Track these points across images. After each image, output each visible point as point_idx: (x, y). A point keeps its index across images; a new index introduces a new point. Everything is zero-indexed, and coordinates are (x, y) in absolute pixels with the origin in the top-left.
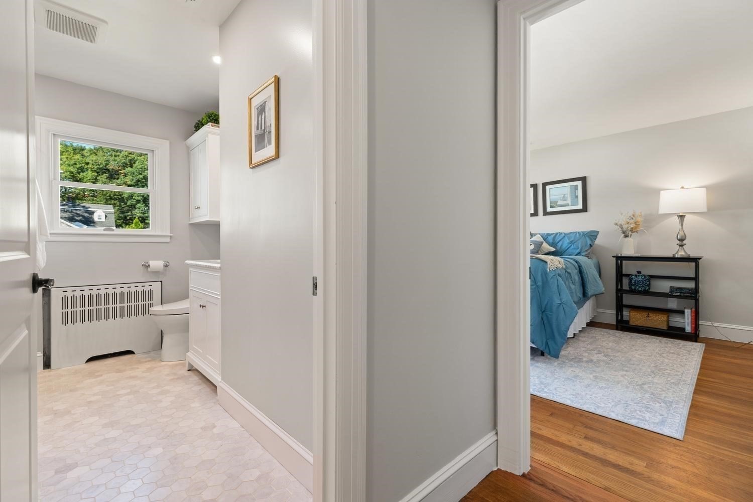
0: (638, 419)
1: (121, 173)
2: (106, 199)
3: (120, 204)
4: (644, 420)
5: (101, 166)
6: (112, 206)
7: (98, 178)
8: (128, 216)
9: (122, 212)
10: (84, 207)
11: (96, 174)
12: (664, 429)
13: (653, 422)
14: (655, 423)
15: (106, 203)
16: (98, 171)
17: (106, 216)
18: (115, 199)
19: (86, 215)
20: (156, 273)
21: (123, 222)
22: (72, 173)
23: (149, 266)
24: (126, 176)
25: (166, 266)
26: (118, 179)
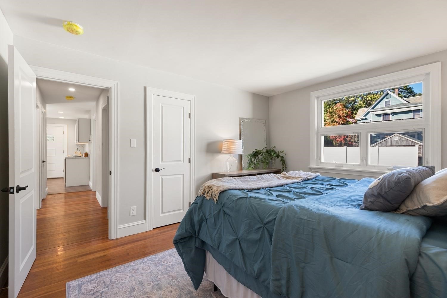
0: (93, 280)
4: (90, 281)
12: (77, 283)
13: (84, 284)
14: (83, 284)
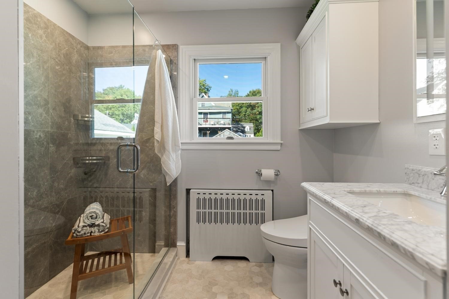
1: (256, 106)
2: (250, 120)
3: (256, 122)
5: (248, 104)
6: (252, 123)
7: (247, 110)
8: (259, 128)
9: (257, 126)
10: (241, 125)
11: (246, 108)
15: (250, 122)
16: (247, 107)
17: (250, 129)
18: (254, 120)
19: (242, 129)
20: (268, 182)
21: (257, 131)
22: (238, 109)
23: (262, 174)
24: (258, 108)
25: (277, 175)
26: (255, 109)
